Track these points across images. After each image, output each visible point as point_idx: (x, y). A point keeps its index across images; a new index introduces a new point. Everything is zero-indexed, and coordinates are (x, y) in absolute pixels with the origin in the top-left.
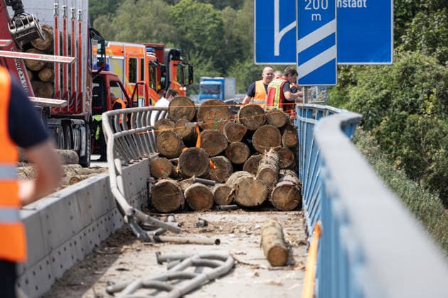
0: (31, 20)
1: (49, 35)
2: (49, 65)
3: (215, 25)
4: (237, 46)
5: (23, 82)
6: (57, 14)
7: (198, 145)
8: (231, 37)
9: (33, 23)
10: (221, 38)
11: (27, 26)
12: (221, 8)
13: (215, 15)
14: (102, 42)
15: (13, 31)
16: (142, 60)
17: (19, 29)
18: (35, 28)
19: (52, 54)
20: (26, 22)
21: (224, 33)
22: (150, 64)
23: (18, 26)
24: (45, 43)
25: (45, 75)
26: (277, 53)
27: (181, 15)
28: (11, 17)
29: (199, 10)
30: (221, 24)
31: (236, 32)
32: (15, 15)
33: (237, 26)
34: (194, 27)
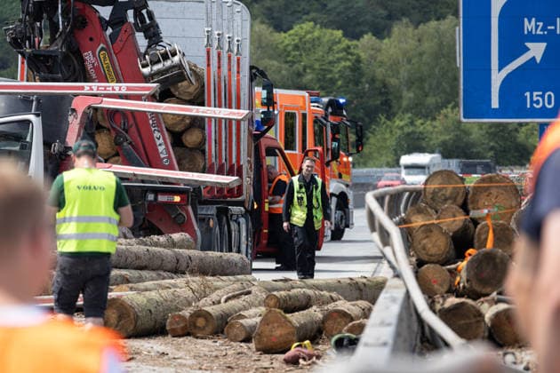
0: (174, 54)
1: (199, 77)
2: (197, 122)
3: (348, 63)
4: (381, 94)
5: (161, 149)
6: (209, 45)
7: (489, 245)
8: (373, 80)
9: (176, 59)
10: (357, 83)
11: (168, 63)
12: (357, 37)
13: (349, 47)
14: (269, 87)
15: (146, 71)
16: (304, 116)
17: (156, 67)
18: (180, 66)
19: (202, 104)
20: (165, 57)
21: (362, 75)
22: (316, 121)
23: (154, 63)
24: (191, 89)
25: (191, 139)
26: (495, 104)
27: (296, 47)
28: (143, 50)
29: (325, 40)
30: (358, 61)
31: (380, 72)
32: (149, 47)
33: (382, 63)
34: (317, 66)
